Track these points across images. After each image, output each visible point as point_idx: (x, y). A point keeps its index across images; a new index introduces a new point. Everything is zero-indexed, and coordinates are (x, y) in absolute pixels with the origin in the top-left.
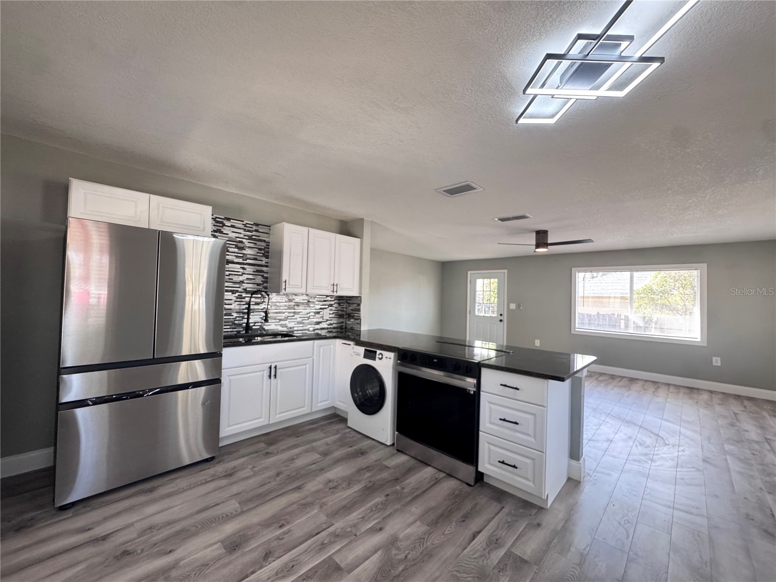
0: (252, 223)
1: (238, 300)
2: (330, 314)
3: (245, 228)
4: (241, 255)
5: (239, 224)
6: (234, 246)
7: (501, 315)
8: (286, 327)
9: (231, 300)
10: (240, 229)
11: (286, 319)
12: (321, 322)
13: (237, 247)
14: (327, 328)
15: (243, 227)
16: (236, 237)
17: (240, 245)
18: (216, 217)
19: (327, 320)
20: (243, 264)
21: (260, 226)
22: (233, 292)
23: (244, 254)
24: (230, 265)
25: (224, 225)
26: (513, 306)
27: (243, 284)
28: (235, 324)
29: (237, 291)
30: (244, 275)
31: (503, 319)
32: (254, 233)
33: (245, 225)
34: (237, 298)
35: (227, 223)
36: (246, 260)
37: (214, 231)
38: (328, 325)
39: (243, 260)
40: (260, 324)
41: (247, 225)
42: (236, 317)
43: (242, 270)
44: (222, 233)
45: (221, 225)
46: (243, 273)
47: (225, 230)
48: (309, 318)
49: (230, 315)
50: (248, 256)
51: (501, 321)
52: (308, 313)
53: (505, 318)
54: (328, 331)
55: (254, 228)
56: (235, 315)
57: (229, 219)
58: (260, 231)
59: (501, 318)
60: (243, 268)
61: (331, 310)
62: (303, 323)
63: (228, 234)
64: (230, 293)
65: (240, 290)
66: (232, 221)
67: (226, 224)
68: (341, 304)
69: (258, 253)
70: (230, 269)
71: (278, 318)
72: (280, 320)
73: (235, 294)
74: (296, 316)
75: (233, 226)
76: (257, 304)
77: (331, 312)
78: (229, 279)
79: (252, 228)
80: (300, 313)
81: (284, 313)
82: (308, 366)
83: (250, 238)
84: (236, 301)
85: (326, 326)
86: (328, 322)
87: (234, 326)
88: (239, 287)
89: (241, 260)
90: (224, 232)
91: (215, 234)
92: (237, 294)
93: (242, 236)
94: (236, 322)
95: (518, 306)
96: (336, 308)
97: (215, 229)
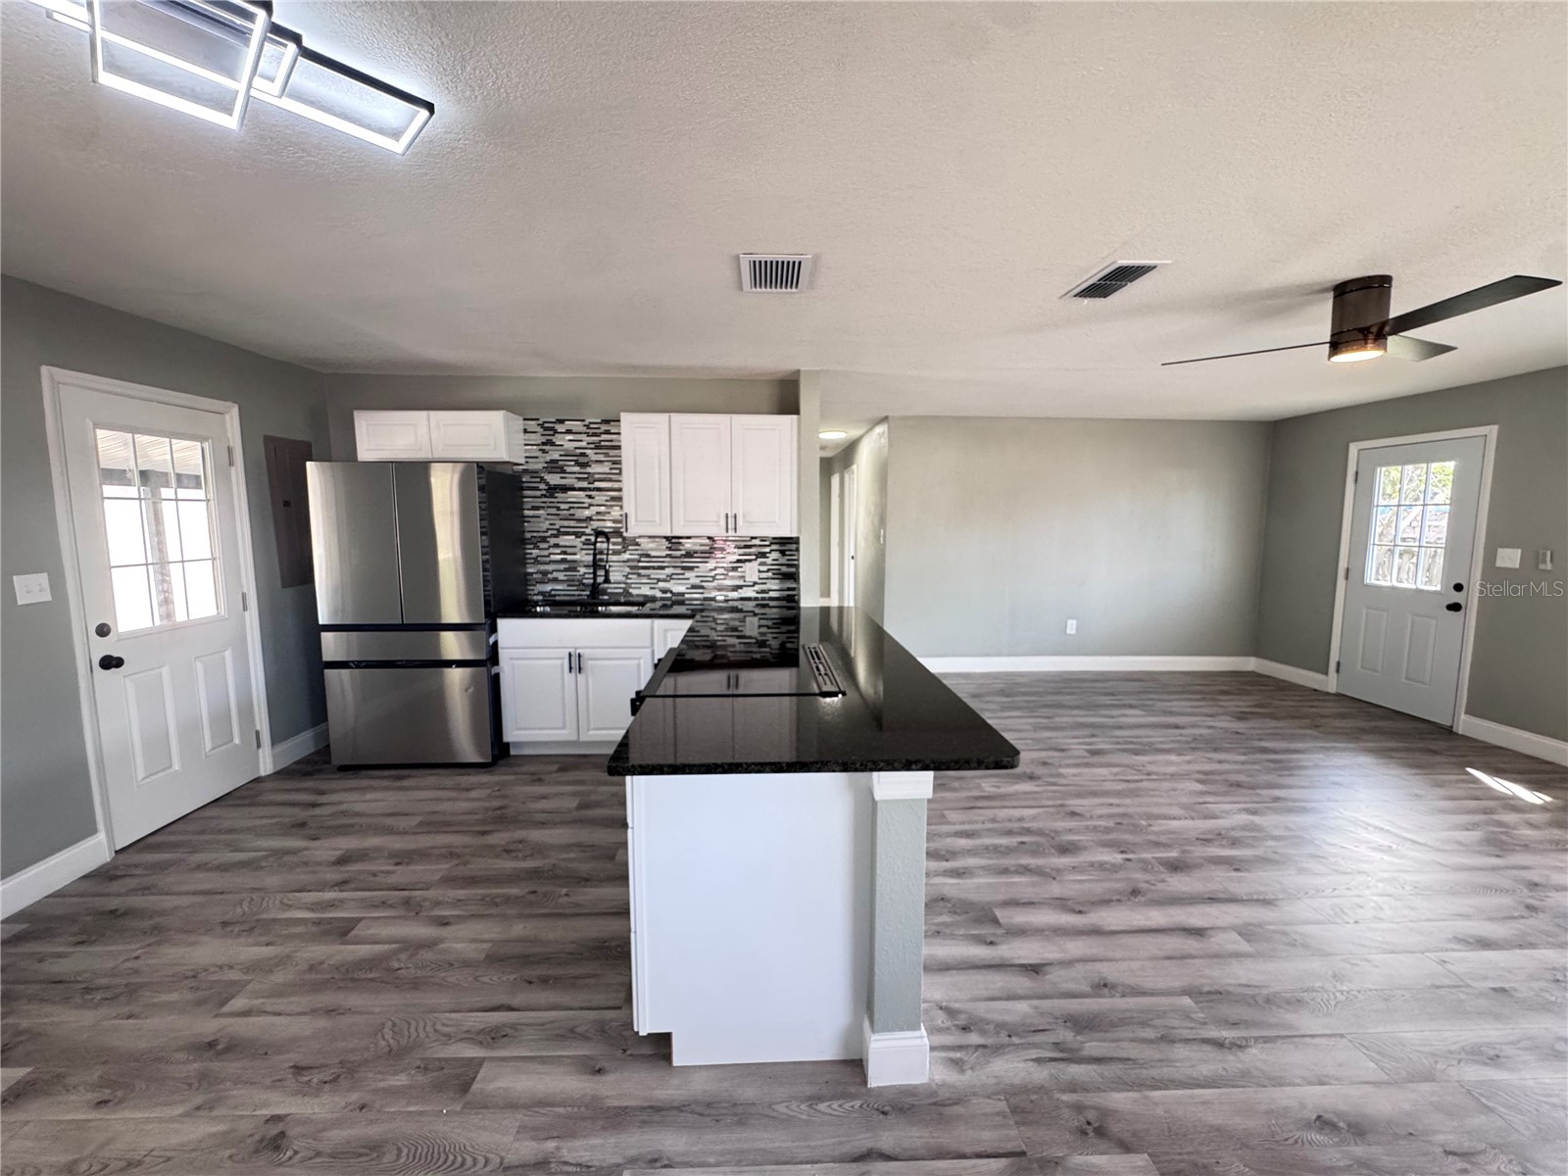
0: (599, 421)
1: (585, 547)
2: (760, 572)
3: (588, 431)
4: (586, 476)
5: (576, 426)
6: (573, 463)
7: (1458, 587)
8: (671, 592)
9: (575, 547)
10: (581, 433)
11: (670, 577)
12: (741, 587)
13: (578, 464)
14: (756, 599)
15: (584, 429)
16: (576, 448)
17: (582, 460)
18: (545, 422)
19: (755, 583)
20: (590, 489)
21: (612, 423)
22: (578, 535)
23: (589, 473)
24: (570, 493)
25: (556, 432)
26: (1510, 558)
27: (592, 522)
28: (584, 584)
29: (584, 534)
30: (592, 508)
31: (1463, 604)
32: (604, 437)
33: (588, 427)
34: (584, 544)
35: (560, 428)
36: (592, 483)
37: (544, 444)
38: (758, 593)
39: (589, 483)
40: (623, 586)
41: (592, 426)
42: (585, 573)
43: (587, 500)
44: (553, 444)
45: (552, 433)
46: (591, 505)
47: (558, 440)
48: (714, 578)
49: (575, 569)
50: (597, 476)
51: (1455, 607)
52: (711, 570)
53: (1472, 599)
54: (757, 605)
55: (604, 427)
56: (583, 570)
57: (562, 422)
58: (612, 431)
59: (1457, 597)
60: (590, 497)
61: (762, 564)
62: (702, 587)
63: (562, 445)
64: (573, 537)
65: (588, 531)
66: (567, 422)
67: (559, 430)
68: (787, 553)
69: (611, 469)
70: (570, 500)
71: (652, 577)
72: (659, 580)
73: (580, 537)
74: (688, 574)
75: (569, 432)
76: (616, 553)
77: (764, 568)
78: (571, 515)
79: (599, 428)
80: (696, 569)
81: (663, 568)
82: (642, 661)
83: (598, 447)
84: (582, 549)
85: (754, 595)
86: (757, 588)
87: (582, 587)
88: (586, 527)
89: (585, 484)
90: (557, 443)
91: (544, 447)
92: (583, 538)
93: (584, 444)
94: (585, 581)
95: (1533, 559)
96: (774, 560)
97: (544, 441)
